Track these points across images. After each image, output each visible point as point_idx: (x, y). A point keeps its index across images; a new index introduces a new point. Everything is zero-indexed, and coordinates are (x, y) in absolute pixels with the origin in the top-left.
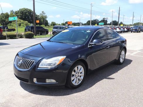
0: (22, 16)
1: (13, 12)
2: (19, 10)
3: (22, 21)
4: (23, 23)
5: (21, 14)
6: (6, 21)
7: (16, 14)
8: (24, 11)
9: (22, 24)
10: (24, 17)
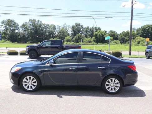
0: (143, 33)
1: (135, 30)
2: (141, 28)
3: (142, 38)
4: (143, 41)
5: (142, 32)
6: (126, 39)
7: (138, 31)
8: (147, 28)
9: (141, 42)
10: (145, 34)
